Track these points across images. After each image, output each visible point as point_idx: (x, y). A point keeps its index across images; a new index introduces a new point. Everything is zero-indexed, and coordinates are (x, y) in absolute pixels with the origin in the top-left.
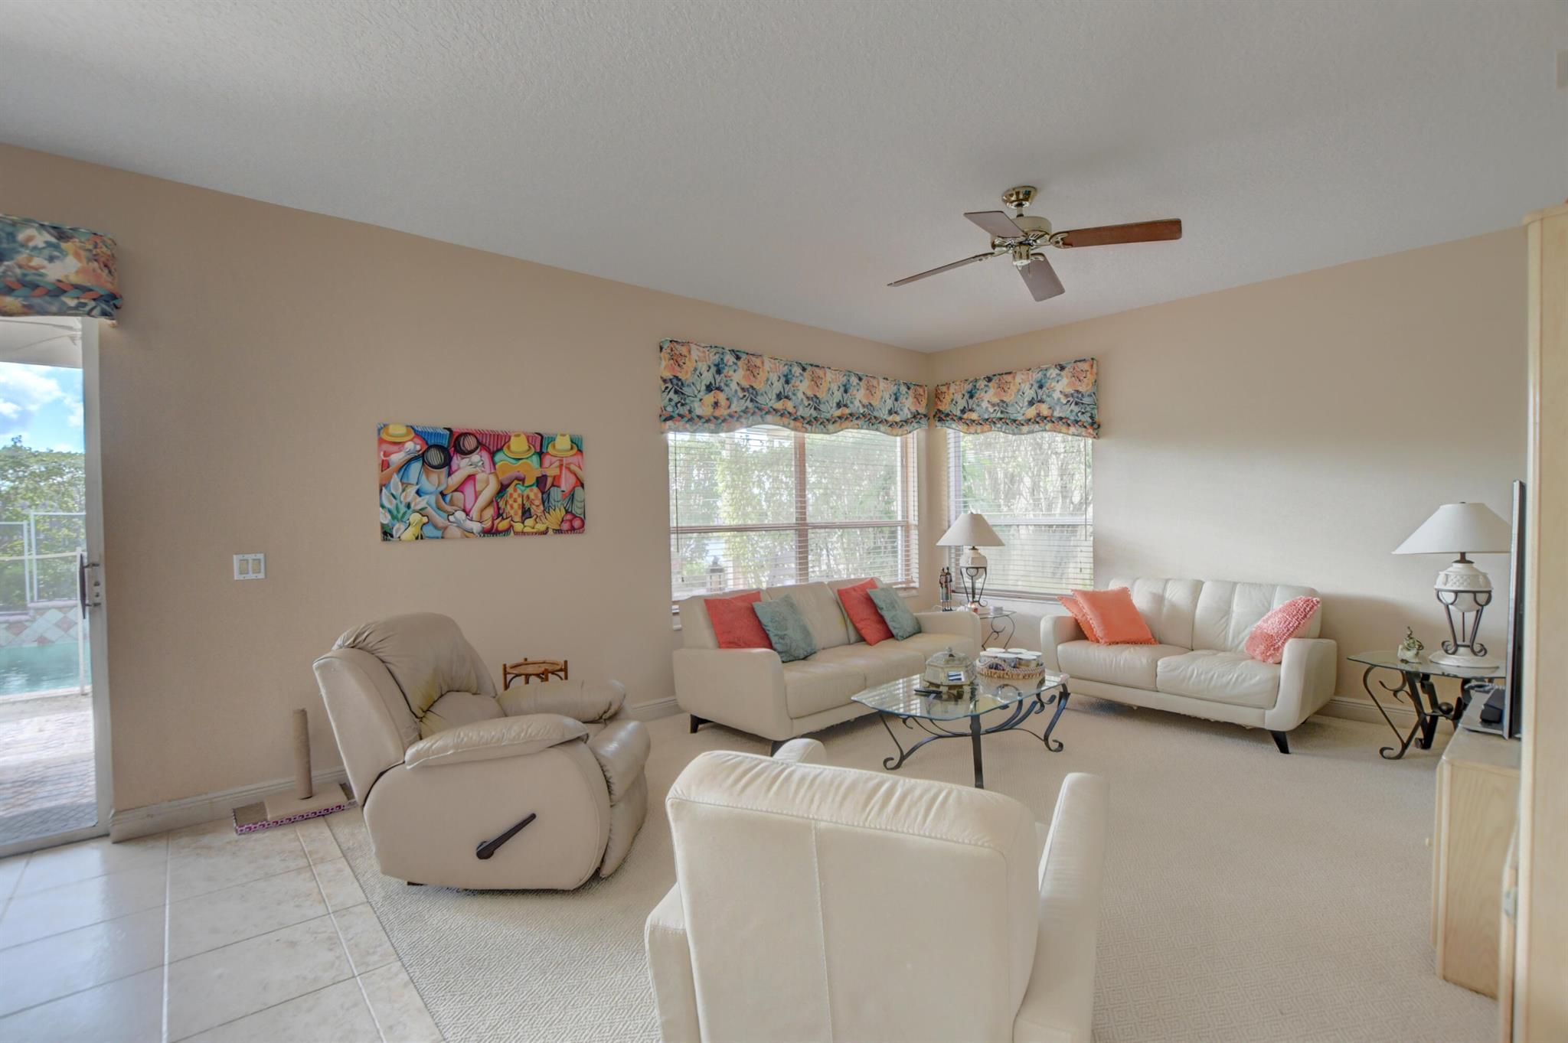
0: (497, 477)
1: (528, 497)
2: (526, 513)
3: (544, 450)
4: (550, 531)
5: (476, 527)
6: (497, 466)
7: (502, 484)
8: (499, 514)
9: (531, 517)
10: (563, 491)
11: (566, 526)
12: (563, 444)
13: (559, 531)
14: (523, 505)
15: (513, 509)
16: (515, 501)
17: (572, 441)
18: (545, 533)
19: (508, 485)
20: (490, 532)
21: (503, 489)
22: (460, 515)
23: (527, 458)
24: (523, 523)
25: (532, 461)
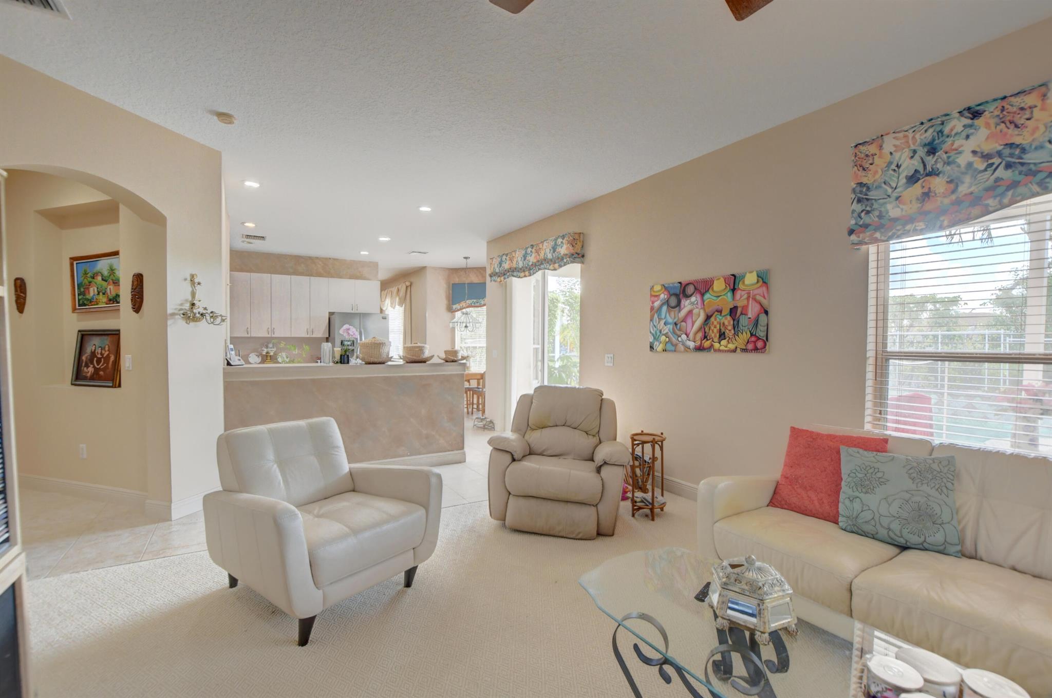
0: (705, 310)
1: (724, 324)
2: (722, 336)
3: (736, 287)
4: (738, 350)
5: (691, 344)
6: (705, 303)
7: (707, 315)
8: (705, 337)
9: (725, 339)
10: (750, 318)
11: (750, 346)
12: (751, 279)
13: (745, 350)
14: (720, 329)
15: (714, 333)
16: (715, 327)
17: (758, 276)
18: (734, 351)
19: (711, 316)
20: (699, 349)
21: (708, 317)
22: (684, 336)
23: (724, 295)
24: (720, 343)
25: (727, 297)
